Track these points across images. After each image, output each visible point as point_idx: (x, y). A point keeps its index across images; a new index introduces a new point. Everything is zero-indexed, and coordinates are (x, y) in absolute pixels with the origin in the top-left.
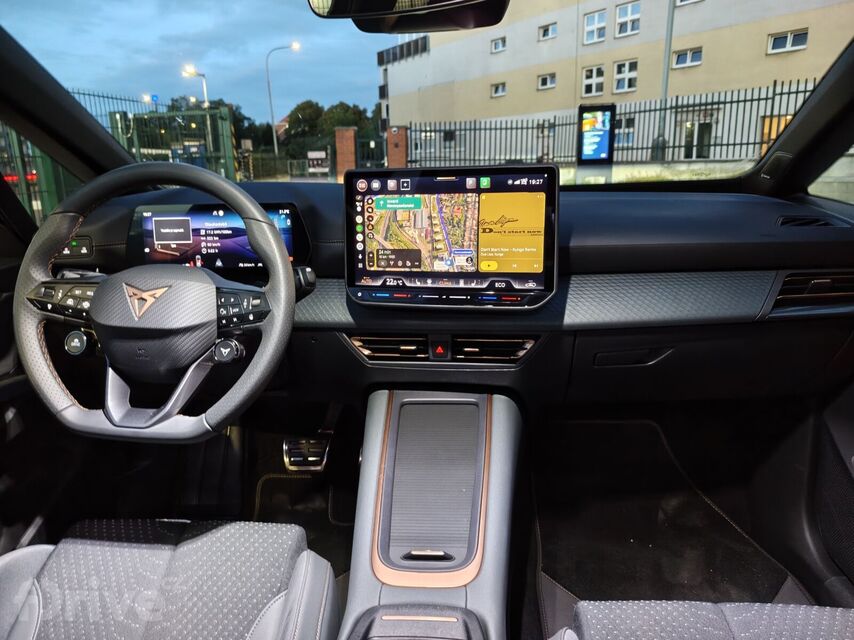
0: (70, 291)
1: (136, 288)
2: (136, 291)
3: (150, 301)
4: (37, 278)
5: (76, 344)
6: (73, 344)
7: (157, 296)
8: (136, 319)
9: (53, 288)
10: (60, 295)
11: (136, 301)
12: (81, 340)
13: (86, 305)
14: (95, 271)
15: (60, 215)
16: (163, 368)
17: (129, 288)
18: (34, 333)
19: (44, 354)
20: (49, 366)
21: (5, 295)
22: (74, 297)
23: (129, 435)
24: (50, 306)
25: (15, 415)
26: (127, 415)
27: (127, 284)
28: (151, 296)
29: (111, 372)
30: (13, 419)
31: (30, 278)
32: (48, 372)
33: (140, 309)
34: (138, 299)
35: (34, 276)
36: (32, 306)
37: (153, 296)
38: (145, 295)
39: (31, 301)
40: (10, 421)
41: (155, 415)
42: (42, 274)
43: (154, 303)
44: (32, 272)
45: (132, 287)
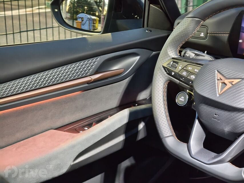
0: (186, 66)
1: (223, 75)
2: (222, 78)
3: (229, 85)
4: (170, 55)
5: (181, 99)
6: (180, 99)
7: (233, 83)
8: (218, 95)
9: (177, 63)
10: (180, 68)
11: (221, 84)
12: (185, 98)
13: (193, 77)
14: (204, 52)
15: (191, 19)
16: (227, 129)
17: (219, 74)
18: (162, 87)
19: (164, 100)
20: (165, 109)
21: (154, 53)
22: (187, 71)
23: (198, 165)
24: (173, 73)
25: (144, 127)
26: (199, 152)
27: (218, 71)
28: (230, 82)
29: (197, 122)
30: (142, 129)
31: (166, 54)
32: (164, 112)
33: (222, 89)
34: (222, 83)
35: (169, 53)
36: (164, 71)
37: (231, 83)
38: (226, 81)
39: (164, 67)
40: (140, 130)
41: (215, 157)
42: (174, 53)
43: (230, 88)
44: (168, 50)
45: (221, 74)
